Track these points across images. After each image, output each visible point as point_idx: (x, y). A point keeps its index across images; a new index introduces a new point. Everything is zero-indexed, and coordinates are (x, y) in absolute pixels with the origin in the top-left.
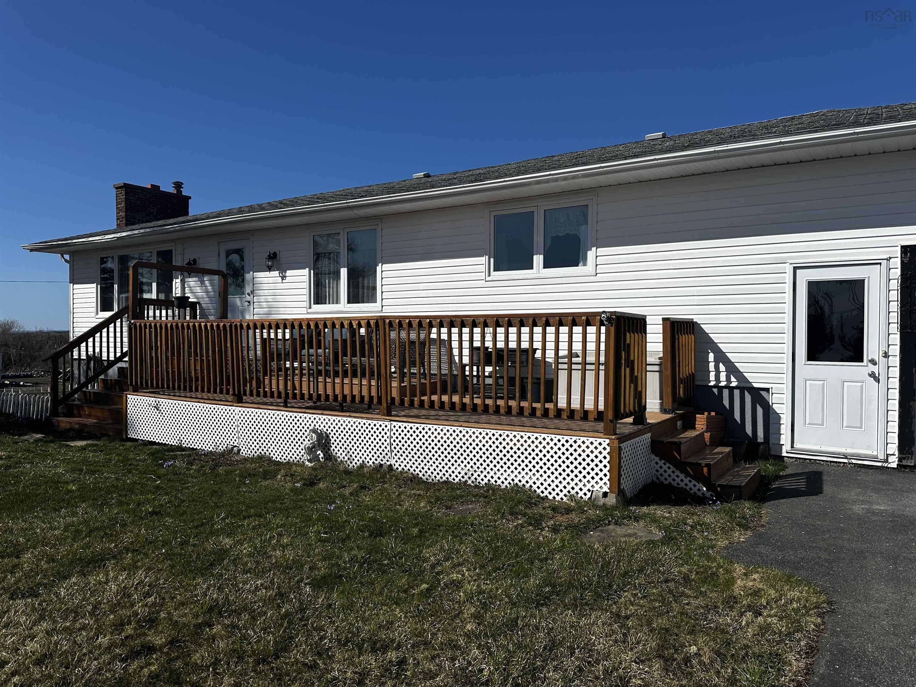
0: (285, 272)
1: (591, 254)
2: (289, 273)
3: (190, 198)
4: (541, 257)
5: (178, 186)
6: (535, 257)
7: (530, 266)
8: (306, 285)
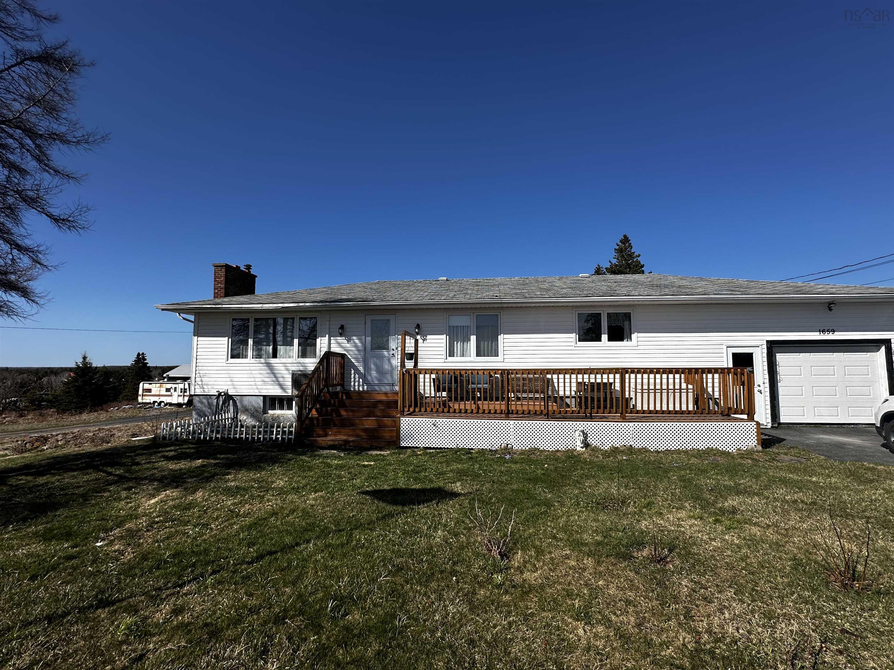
0: (426, 337)
1: (634, 336)
2: (429, 337)
3: (256, 276)
4: (607, 336)
5: (249, 267)
6: (603, 336)
7: (600, 340)
8: (444, 345)
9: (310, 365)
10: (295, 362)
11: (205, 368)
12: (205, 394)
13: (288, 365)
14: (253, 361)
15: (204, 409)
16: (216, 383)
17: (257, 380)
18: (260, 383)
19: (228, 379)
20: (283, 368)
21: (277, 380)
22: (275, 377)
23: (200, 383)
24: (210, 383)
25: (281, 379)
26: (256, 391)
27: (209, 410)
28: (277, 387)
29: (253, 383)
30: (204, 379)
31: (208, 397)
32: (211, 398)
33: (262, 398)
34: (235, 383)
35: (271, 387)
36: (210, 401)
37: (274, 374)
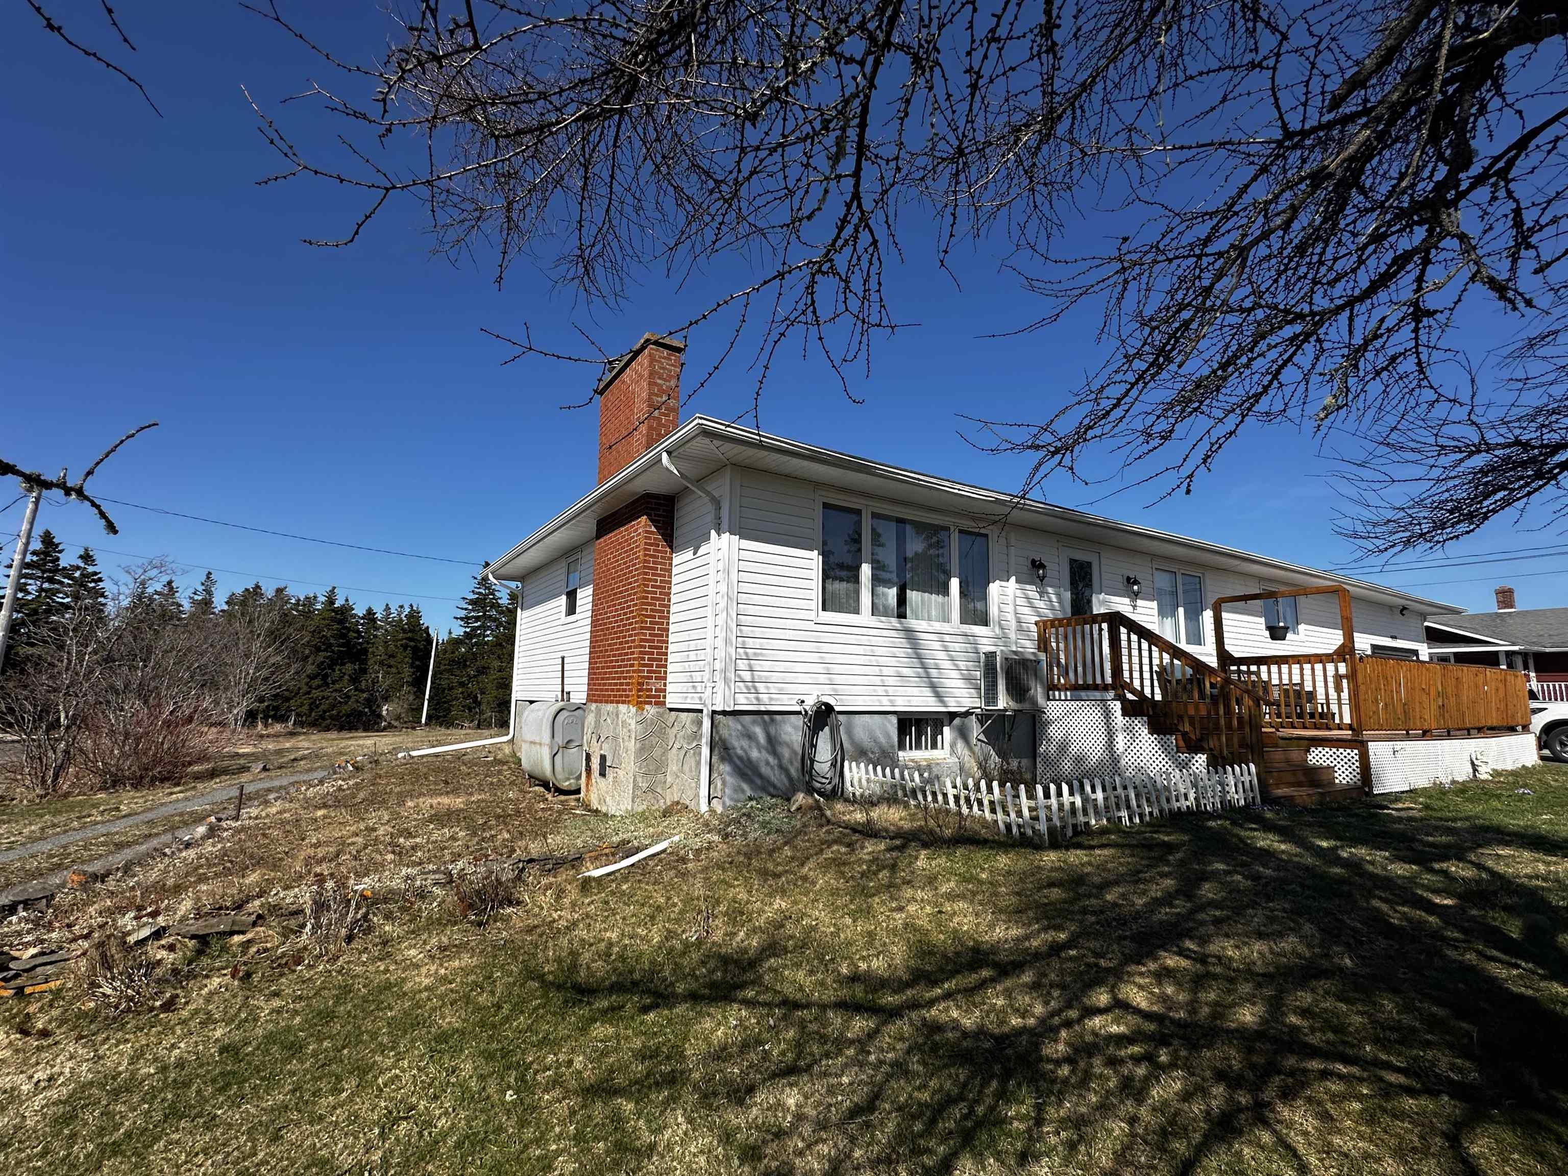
0: (1136, 601)
1: (1301, 628)
2: (1139, 602)
8: (1155, 619)
9: (984, 641)
10: (958, 631)
11: (758, 632)
12: (763, 708)
13: (947, 638)
14: (874, 621)
15: (755, 754)
16: (789, 677)
17: (886, 671)
18: (891, 681)
19: (819, 668)
20: (937, 645)
21: (927, 673)
22: (924, 667)
23: (747, 676)
24: (775, 677)
25: (934, 673)
26: (885, 700)
27: (771, 759)
28: (927, 692)
29: (877, 680)
30: (757, 665)
31: (766, 717)
32: (772, 720)
33: (894, 720)
34: (838, 679)
35: (916, 691)
36: (772, 731)
37: (919, 657)
